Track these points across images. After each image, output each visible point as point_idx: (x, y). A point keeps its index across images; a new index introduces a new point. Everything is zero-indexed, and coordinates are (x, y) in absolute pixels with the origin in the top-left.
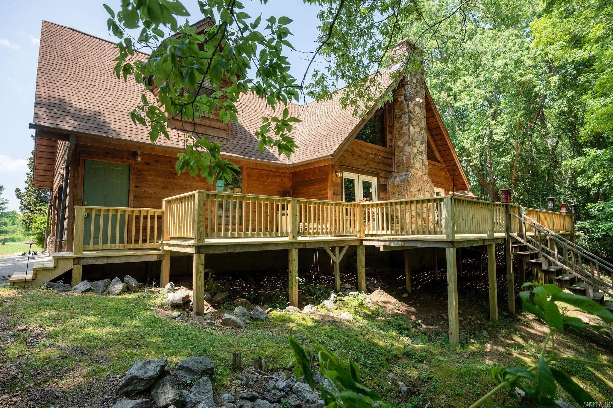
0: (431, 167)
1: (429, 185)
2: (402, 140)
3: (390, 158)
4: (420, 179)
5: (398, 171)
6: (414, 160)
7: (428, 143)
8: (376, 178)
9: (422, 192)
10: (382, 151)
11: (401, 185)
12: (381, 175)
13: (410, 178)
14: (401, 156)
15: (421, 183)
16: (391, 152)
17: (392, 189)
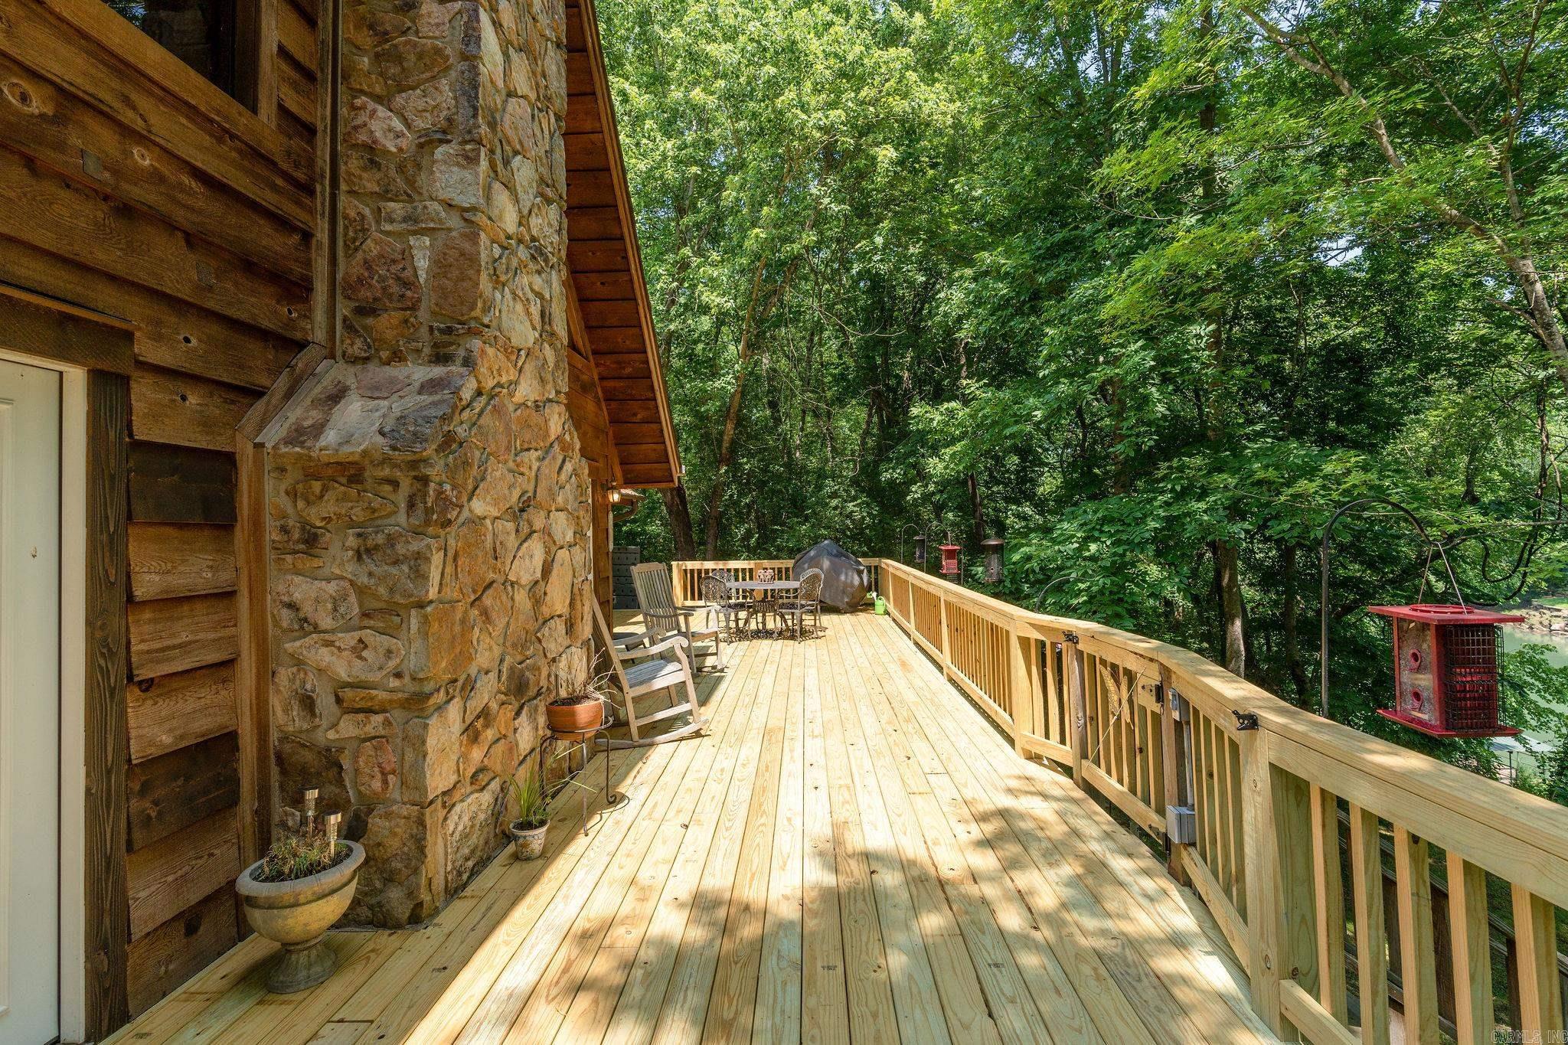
1: (569, 468)
3: (282, 223)
5: (357, 348)
6: (498, 284)
8: (76, 377)
9: (538, 520)
10: (192, 111)
11: (386, 472)
12: (147, 349)
13: (466, 414)
14: (388, 227)
15: (534, 454)
16: (300, 175)
17: (292, 494)
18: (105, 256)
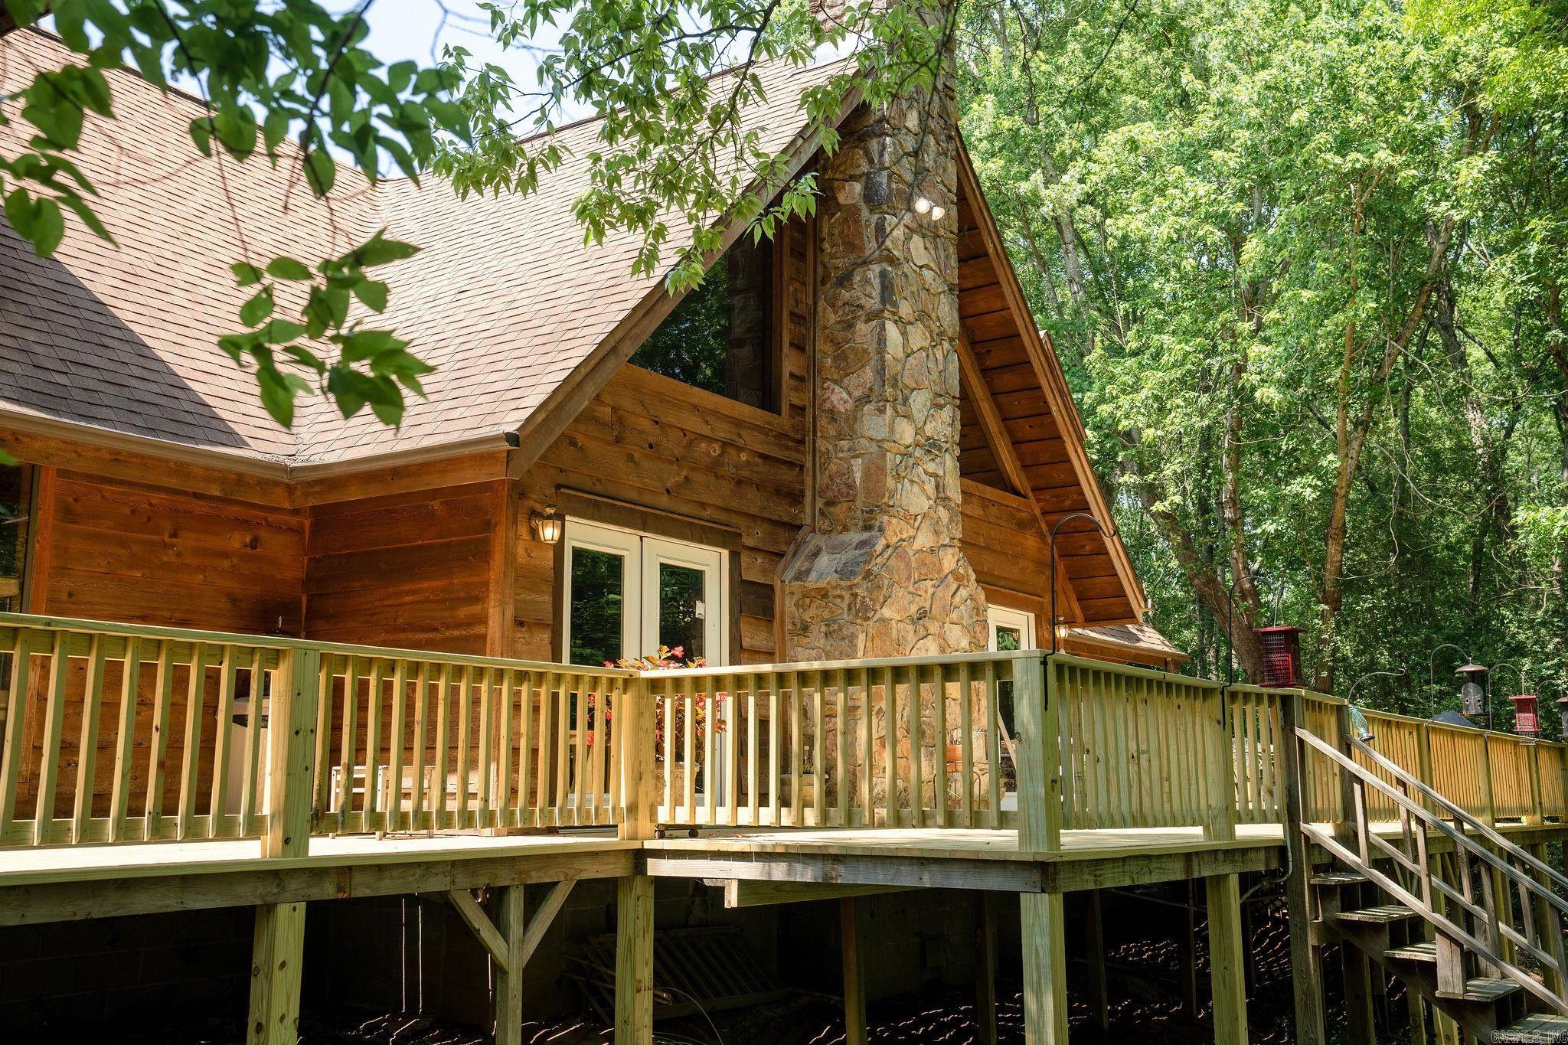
0: (976, 510)
1: (963, 593)
2: (851, 381)
3: (791, 464)
4: (923, 564)
5: (826, 526)
6: (898, 477)
7: (966, 401)
8: (725, 553)
9: (934, 627)
10: (756, 427)
11: (838, 592)
12: (746, 540)
13: (879, 560)
14: (841, 455)
15: (929, 583)
16: (799, 436)
17: (797, 605)
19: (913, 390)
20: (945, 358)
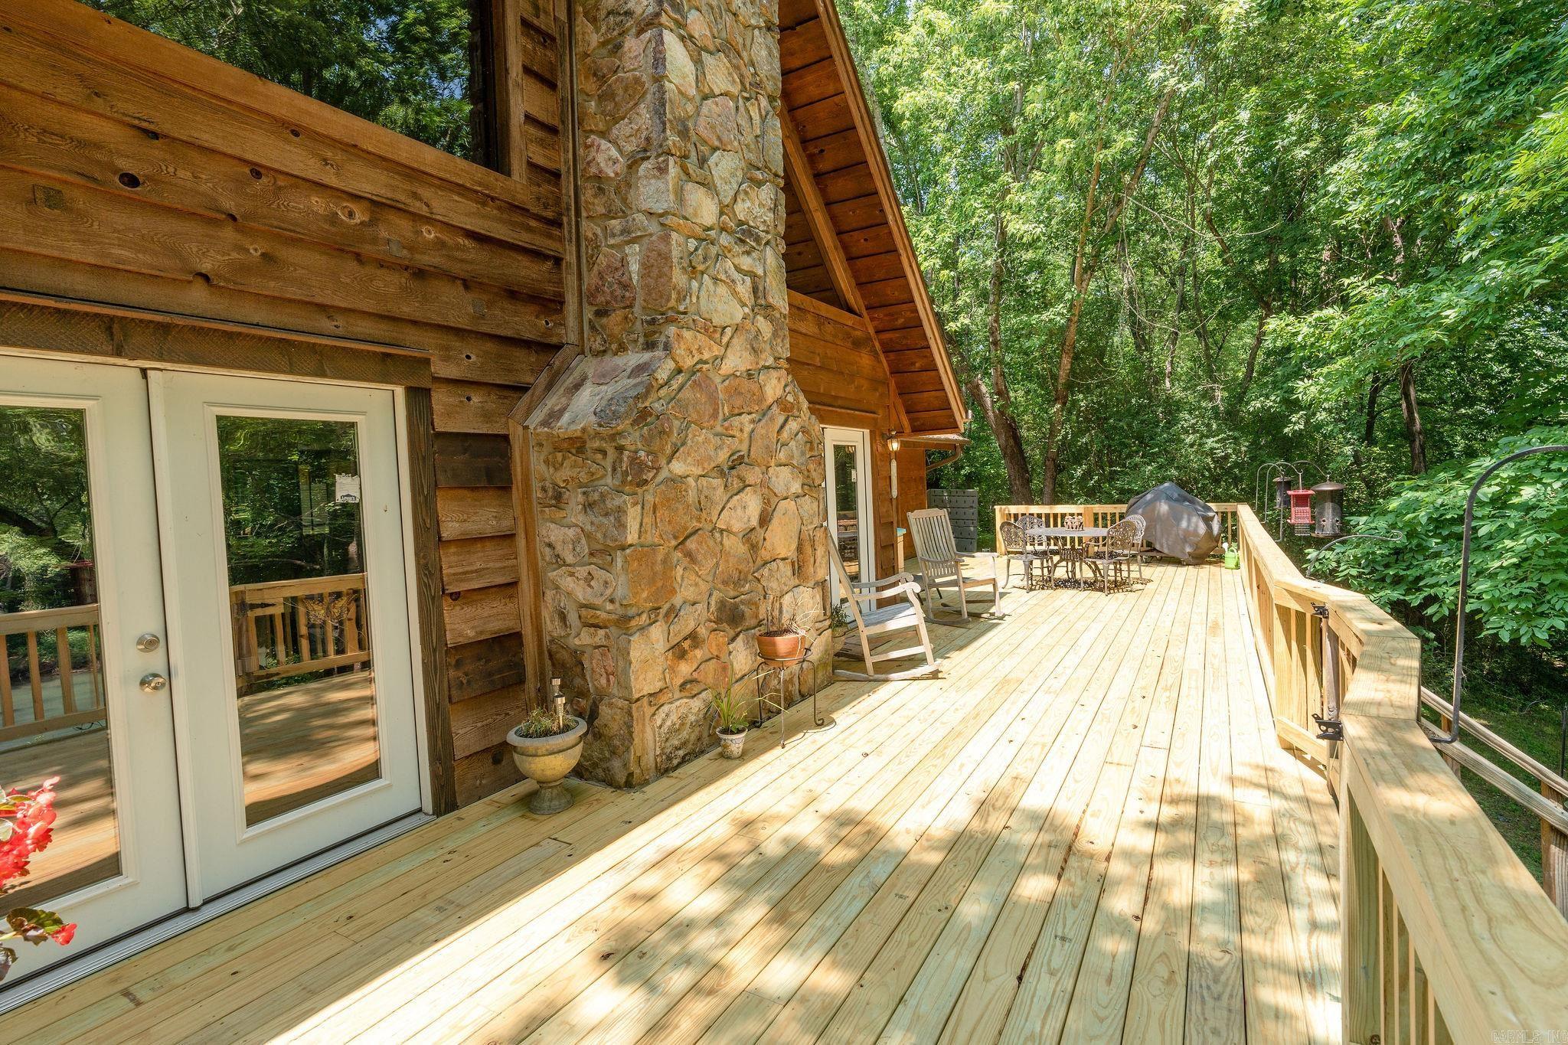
0: (808, 327)
1: (793, 425)
2: (622, 129)
3: (537, 255)
4: (737, 392)
5: (597, 345)
6: (692, 271)
8: (399, 393)
9: (753, 476)
10: (461, 189)
11: (597, 444)
12: (441, 368)
13: (663, 392)
14: (612, 241)
15: (746, 418)
16: (549, 214)
17: (547, 462)
18: (406, 309)
19: (715, 149)
20: (763, 119)
